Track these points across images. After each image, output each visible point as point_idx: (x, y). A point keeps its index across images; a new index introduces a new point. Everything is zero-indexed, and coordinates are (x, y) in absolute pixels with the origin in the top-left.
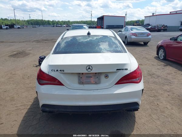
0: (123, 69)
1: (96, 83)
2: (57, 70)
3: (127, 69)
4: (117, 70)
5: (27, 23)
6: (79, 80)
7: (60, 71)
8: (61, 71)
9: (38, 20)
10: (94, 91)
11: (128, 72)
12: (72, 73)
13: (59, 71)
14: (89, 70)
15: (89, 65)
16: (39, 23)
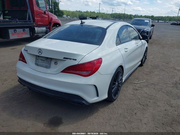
0: (71, 59)
1: (46, 67)
3: (76, 60)
4: (64, 58)
5: (110, 17)
6: (36, 61)
7: (26, 51)
9: (120, 14)
10: (42, 74)
11: (76, 63)
14: (40, 53)
15: (40, 49)
16: (121, 17)
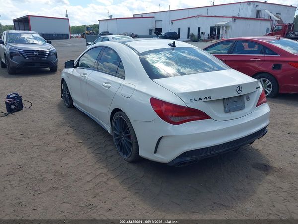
1: (242, 108)
2: (200, 99)
6: (226, 107)
7: (204, 98)
8: (206, 99)
12: (217, 100)
13: (203, 100)
14: (239, 92)
15: (240, 86)
